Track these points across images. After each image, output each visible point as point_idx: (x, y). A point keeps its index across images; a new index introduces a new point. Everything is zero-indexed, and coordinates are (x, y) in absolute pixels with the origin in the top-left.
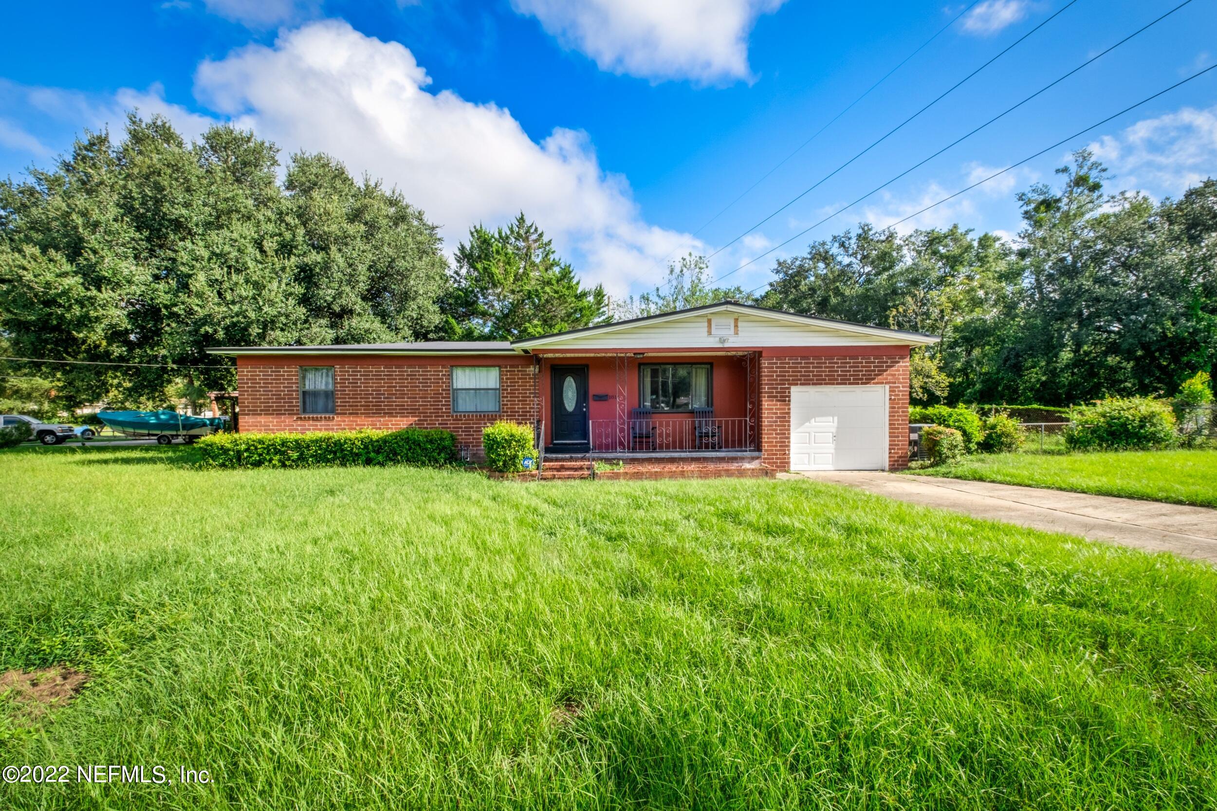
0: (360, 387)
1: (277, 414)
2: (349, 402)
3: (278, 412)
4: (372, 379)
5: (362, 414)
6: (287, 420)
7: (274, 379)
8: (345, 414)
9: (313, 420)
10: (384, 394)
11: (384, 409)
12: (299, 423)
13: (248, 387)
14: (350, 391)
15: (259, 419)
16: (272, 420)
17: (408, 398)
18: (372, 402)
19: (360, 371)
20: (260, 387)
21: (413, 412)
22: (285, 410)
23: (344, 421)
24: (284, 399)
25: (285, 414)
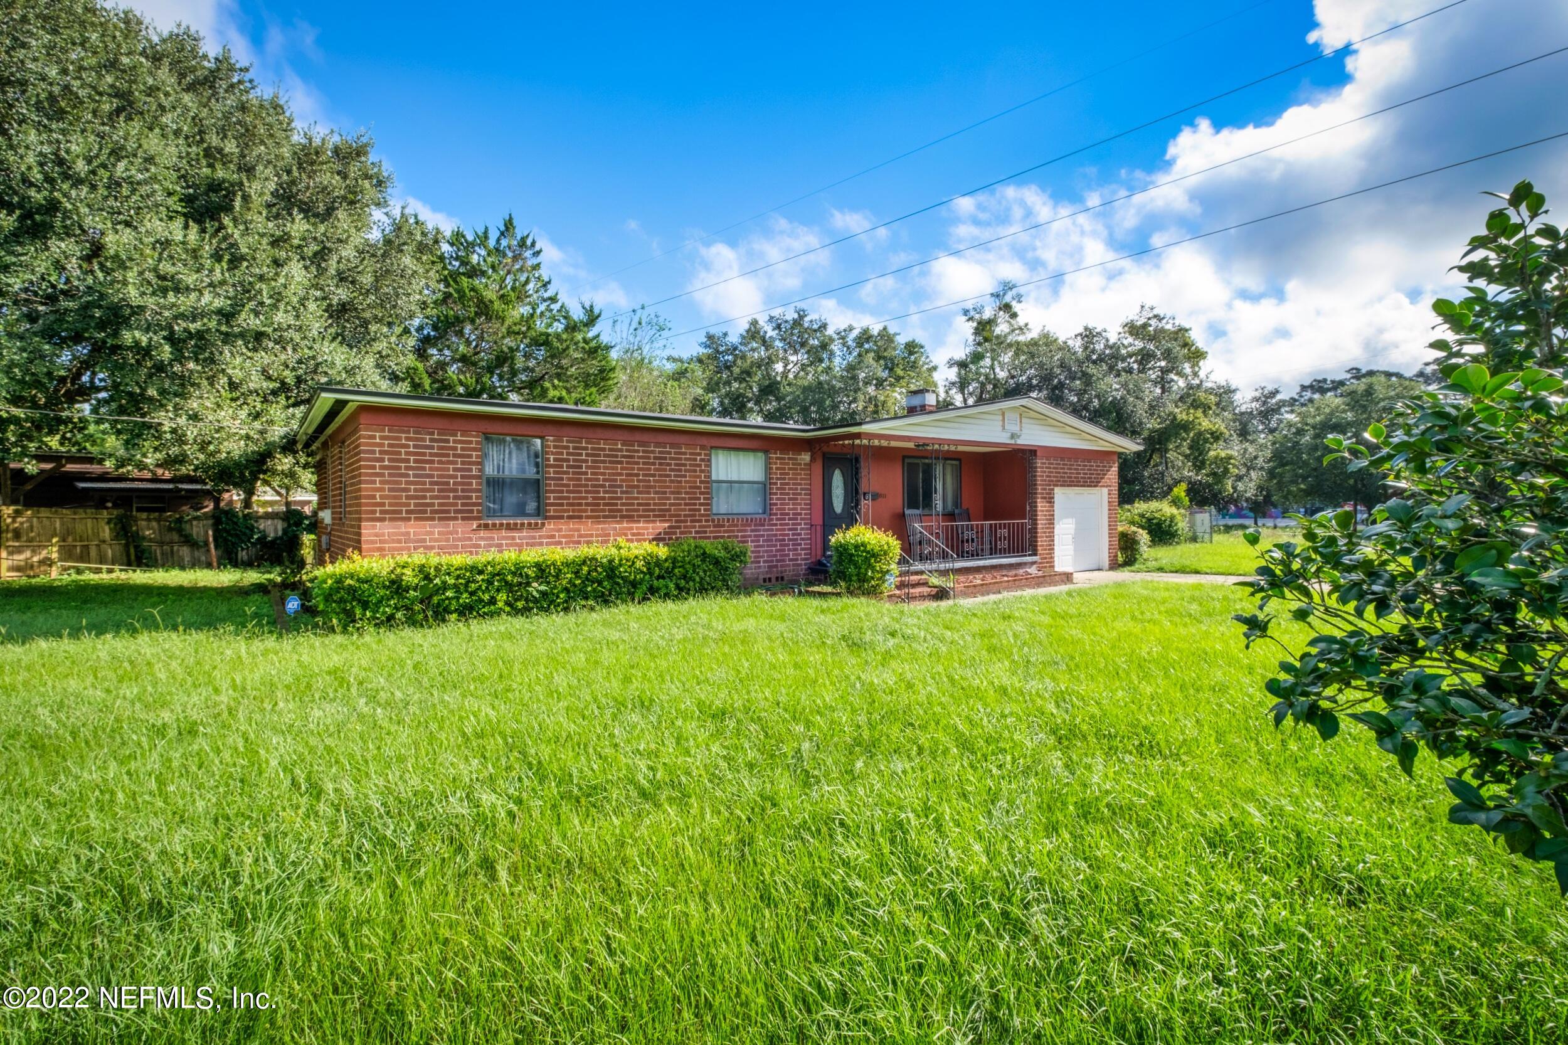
0: (586, 473)
1: (440, 519)
2: (568, 498)
3: (443, 515)
4: (604, 462)
5: (588, 517)
6: (460, 528)
7: (436, 455)
8: (562, 517)
9: (509, 527)
10: (621, 486)
11: (620, 511)
12: (482, 534)
13: (382, 467)
14: (569, 479)
15: (403, 527)
16: (433, 530)
17: (656, 493)
18: (604, 498)
19: (586, 449)
20: (407, 468)
21: (662, 515)
22: (456, 512)
23: (560, 530)
24: (456, 491)
25: (456, 519)
